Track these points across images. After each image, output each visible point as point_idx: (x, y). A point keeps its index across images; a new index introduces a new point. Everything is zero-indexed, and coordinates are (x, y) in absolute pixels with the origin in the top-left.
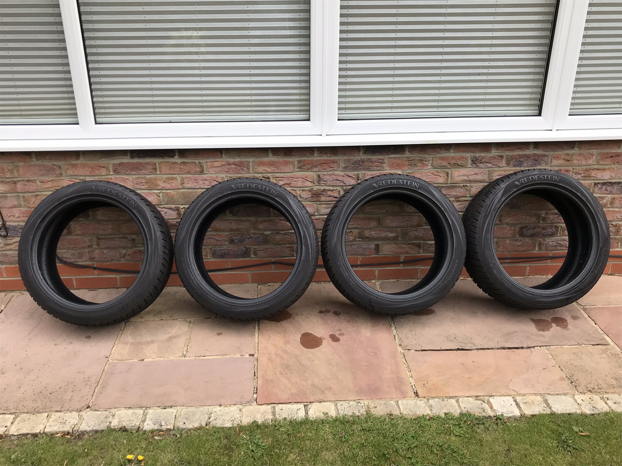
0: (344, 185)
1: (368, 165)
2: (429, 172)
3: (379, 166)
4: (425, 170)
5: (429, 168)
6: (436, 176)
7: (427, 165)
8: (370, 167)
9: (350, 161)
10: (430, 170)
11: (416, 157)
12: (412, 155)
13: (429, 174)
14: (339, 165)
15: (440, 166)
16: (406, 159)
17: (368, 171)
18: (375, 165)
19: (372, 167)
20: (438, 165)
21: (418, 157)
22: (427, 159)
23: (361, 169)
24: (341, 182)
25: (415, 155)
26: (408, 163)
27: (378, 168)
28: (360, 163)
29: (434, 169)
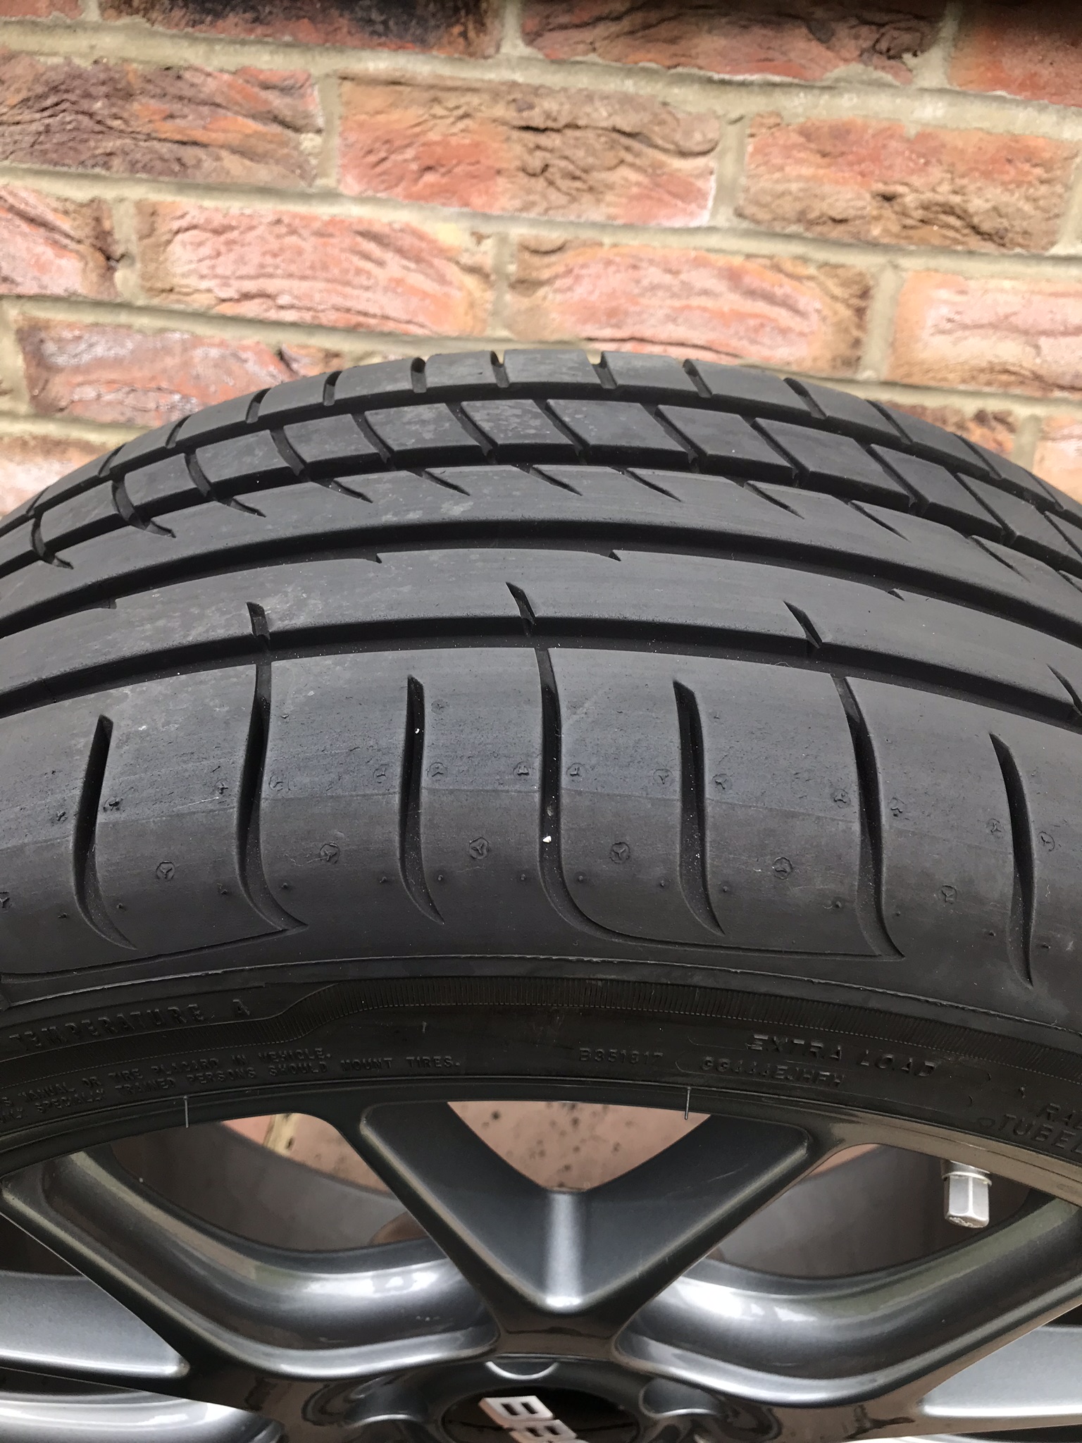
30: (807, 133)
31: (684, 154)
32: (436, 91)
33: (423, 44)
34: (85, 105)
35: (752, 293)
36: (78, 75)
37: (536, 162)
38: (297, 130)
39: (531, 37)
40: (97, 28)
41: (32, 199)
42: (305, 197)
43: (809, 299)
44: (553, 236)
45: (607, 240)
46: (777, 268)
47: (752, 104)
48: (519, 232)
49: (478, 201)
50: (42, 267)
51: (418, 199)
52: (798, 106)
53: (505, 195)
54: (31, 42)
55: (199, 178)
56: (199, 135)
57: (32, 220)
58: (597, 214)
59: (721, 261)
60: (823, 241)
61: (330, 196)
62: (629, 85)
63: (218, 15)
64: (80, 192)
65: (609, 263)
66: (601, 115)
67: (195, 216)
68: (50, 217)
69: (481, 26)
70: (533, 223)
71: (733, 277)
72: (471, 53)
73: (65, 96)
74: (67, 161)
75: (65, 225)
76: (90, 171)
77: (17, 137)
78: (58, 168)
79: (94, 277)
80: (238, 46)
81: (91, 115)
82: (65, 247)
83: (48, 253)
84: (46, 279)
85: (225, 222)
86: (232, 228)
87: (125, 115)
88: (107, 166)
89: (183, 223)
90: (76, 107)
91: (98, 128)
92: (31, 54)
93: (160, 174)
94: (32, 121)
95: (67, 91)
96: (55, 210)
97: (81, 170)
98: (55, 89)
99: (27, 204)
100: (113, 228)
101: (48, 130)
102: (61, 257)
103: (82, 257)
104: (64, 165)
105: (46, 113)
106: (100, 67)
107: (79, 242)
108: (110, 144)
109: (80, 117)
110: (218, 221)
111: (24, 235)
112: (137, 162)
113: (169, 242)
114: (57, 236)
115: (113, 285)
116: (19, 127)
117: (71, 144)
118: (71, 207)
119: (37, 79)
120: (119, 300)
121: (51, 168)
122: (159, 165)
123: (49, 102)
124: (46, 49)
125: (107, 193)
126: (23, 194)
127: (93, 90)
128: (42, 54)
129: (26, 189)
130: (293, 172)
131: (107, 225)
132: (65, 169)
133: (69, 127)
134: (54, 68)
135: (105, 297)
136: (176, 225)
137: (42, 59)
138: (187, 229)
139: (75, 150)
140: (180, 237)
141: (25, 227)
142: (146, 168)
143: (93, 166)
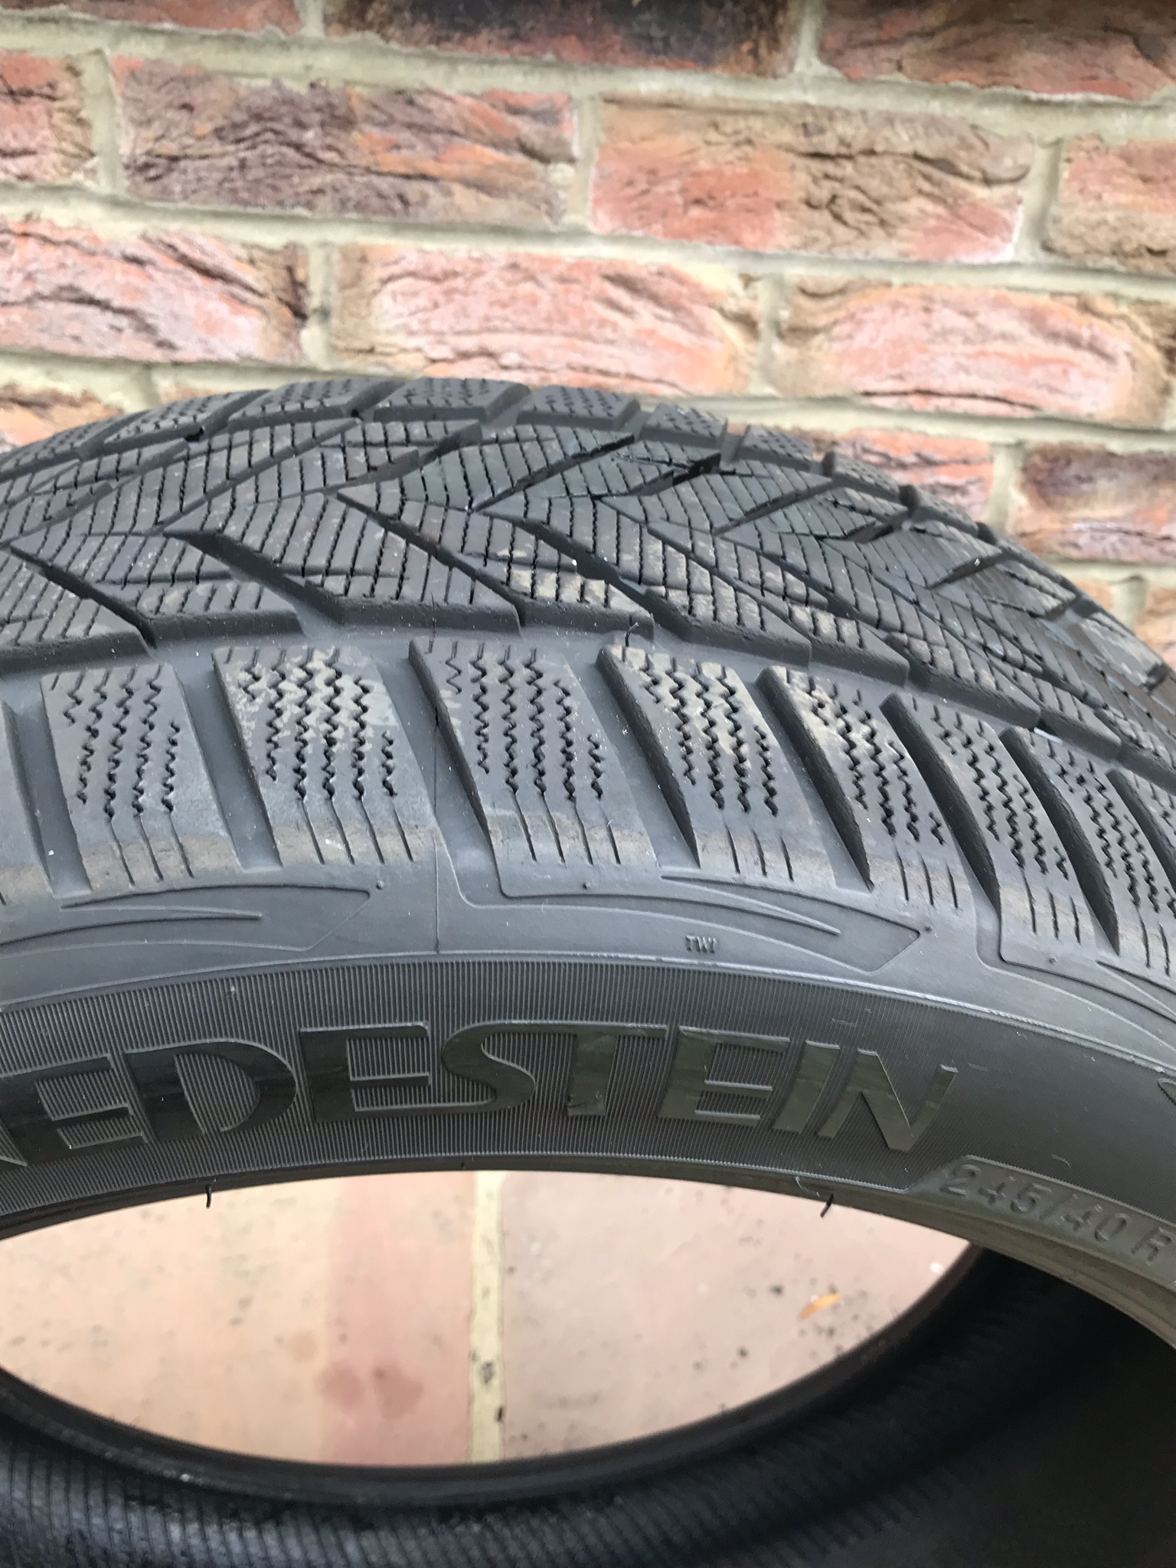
0: (158, 355)
1: (393, 161)
2: (999, 303)
3: (503, 179)
4: (971, 278)
5: (1007, 254)
6: (1064, 351)
7: (990, 226)
8: (413, 189)
9: (196, 96)
10: (1016, 278)
11: (890, 120)
12: (851, 99)
13: (1001, 321)
14: (77, 132)
15: (1117, 251)
16: (787, 136)
17: (398, 228)
18: (470, 170)
19: (428, 188)
20: (1103, 238)
21: (909, 120)
22: (997, 159)
23: (324, 203)
24: (123, 322)
25: (883, 102)
26: (802, 178)
27: (500, 210)
28: (301, 125)
29: (1055, 269)
30: (1128, 157)
31: (988, 181)
32: (715, 115)
33: (705, 62)
34: (294, 134)
35: (1054, 336)
36: (290, 101)
37: (823, 193)
38: (544, 159)
39: (829, 54)
40: (316, 46)
41: (210, 245)
42: (547, 236)
43: (1118, 341)
44: (833, 276)
45: (897, 279)
46: (1085, 307)
47: (1069, 126)
48: (796, 272)
49: (750, 238)
50: (211, 326)
51: (681, 236)
52: (1120, 127)
53: (782, 231)
54: (232, 60)
55: (423, 216)
56: (431, 168)
57: (206, 272)
58: (885, 248)
59: (1024, 300)
60: (1138, 276)
61: (577, 234)
62: (936, 107)
63: (470, 30)
64: (273, 237)
65: (896, 305)
66: (904, 140)
67: (412, 261)
68: (231, 267)
69: (775, 44)
70: (812, 262)
71: (1036, 319)
72: (761, 70)
73: (270, 125)
74: (262, 201)
75: (249, 276)
76: (288, 212)
77: (203, 174)
78: (251, 210)
79: (276, 337)
80: (486, 67)
81: (298, 147)
82: (243, 302)
83: (221, 309)
84: (214, 341)
85: (449, 267)
86: (455, 274)
87: (341, 146)
88: (309, 205)
89: (395, 270)
90: (281, 138)
91: (305, 161)
92: (231, 75)
93: (375, 212)
94: (223, 155)
95: (272, 119)
96: (238, 259)
97: (278, 211)
98: (258, 117)
99: (203, 252)
100: (307, 277)
101: (243, 165)
102: (236, 313)
103: (264, 312)
104: (257, 205)
105: (242, 145)
106: (318, 91)
107: (261, 295)
108: (317, 180)
109: (285, 149)
110: (439, 266)
111: (195, 289)
112: (349, 199)
113: (375, 293)
114: (237, 290)
115: (298, 346)
116: (205, 163)
117: (270, 181)
118: (257, 254)
119: (237, 105)
120: (304, 364)
121: (240, 209)
122: (375, 202)
123: (248, 132)
124: (250, 69)
125: (306, 236)
126: (201, 240)
127: (304, 118)
128: (244, 75)
129: (204, 234)
130: (538, 207)
131: (300, 275)
132: (258, 210)
133: (269, 161)
134: (257, 92)
135: (287, 361)
136: (385, 273)
137: (244, 81)
138: (400, 277)
139: (275, 188)
140: (391, 286)
141: (197, 279)
142: (360, 207)
143: (293, 206)
